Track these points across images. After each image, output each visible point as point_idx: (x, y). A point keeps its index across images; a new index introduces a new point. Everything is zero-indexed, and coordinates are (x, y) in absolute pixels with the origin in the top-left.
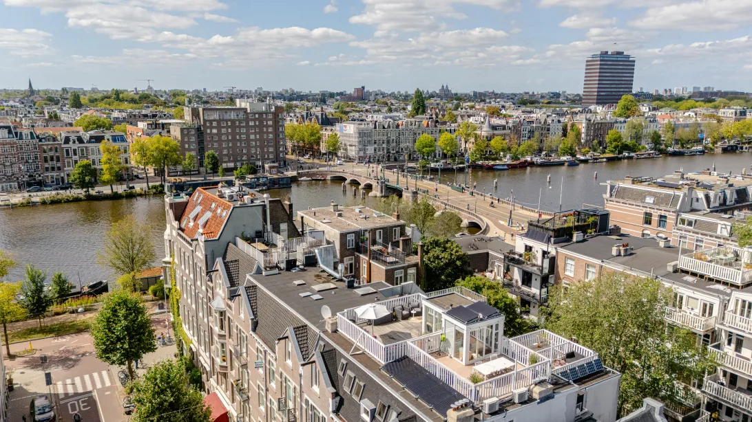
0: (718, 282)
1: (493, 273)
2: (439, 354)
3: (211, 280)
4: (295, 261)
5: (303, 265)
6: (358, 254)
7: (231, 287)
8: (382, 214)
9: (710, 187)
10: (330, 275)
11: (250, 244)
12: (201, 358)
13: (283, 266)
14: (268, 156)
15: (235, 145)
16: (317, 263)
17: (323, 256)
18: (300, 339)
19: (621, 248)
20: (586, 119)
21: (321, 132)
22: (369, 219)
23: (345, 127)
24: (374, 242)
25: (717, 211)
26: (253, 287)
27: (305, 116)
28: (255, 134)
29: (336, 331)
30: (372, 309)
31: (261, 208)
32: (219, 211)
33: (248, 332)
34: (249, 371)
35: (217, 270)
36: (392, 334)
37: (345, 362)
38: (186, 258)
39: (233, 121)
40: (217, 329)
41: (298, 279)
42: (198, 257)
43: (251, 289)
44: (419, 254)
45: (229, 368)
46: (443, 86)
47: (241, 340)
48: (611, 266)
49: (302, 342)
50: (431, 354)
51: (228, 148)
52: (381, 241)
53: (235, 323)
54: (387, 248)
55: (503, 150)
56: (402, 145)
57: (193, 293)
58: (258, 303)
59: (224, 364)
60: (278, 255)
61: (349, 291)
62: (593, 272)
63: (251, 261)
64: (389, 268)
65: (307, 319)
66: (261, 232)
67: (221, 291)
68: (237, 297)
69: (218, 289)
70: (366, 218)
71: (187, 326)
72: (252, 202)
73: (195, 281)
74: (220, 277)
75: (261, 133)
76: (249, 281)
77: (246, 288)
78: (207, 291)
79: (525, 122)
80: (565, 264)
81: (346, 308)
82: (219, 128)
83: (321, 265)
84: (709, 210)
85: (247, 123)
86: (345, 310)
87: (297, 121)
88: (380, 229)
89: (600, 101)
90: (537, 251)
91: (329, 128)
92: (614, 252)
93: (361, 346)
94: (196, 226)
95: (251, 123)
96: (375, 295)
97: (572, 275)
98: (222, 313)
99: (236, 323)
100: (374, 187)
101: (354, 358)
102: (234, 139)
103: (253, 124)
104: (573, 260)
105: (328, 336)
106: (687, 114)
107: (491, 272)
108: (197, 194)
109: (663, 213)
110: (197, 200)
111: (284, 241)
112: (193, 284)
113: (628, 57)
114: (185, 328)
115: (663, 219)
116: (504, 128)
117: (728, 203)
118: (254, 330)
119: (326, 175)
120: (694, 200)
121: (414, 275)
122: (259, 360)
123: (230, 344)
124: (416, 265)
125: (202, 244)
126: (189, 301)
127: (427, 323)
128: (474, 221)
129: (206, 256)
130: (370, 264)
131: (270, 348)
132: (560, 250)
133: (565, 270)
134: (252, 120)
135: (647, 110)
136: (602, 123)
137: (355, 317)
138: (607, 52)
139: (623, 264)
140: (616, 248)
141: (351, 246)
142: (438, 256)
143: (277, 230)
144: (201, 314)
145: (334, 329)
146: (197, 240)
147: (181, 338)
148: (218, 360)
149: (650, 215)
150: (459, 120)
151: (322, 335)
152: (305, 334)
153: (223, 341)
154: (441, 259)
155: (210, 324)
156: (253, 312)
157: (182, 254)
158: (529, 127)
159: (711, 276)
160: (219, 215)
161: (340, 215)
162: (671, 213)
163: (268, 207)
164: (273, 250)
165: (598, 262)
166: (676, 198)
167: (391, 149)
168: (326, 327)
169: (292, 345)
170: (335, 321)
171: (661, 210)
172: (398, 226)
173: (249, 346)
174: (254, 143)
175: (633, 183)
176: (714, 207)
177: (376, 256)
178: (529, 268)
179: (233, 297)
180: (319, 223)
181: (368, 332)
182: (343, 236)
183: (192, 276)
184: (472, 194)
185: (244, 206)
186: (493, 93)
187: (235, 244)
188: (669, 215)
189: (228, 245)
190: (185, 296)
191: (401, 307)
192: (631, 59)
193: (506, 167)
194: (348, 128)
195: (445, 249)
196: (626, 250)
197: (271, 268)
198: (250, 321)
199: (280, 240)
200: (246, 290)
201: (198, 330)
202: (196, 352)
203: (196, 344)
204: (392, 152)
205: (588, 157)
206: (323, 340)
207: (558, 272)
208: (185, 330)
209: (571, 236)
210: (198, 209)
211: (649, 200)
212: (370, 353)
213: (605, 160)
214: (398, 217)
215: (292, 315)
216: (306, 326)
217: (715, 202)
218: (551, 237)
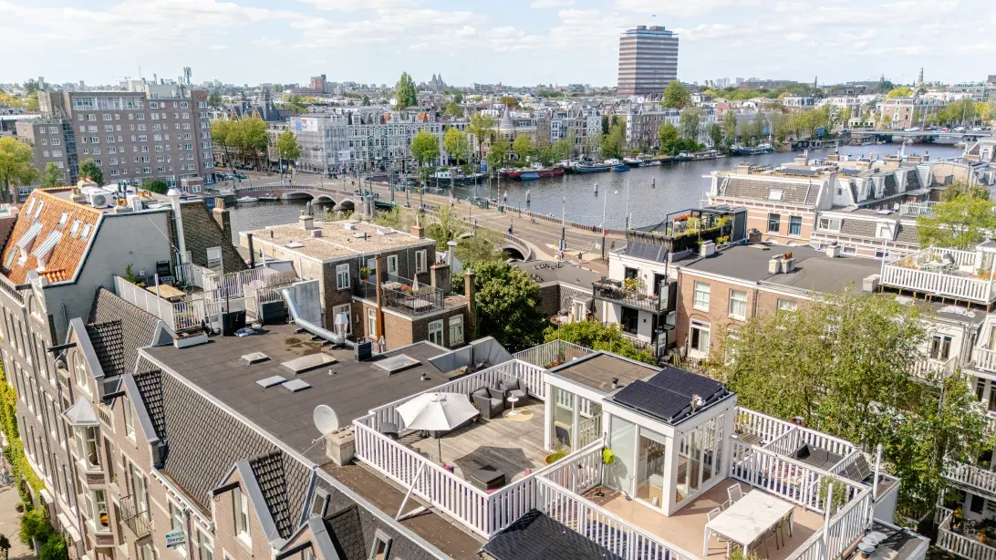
0: (950, 301)
1: (570, 316)
2: (600, 492)
3: (64, 365)
4: (242, 315)
5: (259, 321)
6: (358, 299)
7: (106, 377)
8: (393, 230)
9: (855, 173)
10: (318, 338)
11: (144, 288)
12: (61, 517)
13: (217, 326)
14: (186, 168)
15: (129, 150)
16: (287, 316)
17: (299, 304)
18: (267, 486)
19: (782, 261)
20: (632, 110)
21: (268, 131)
22: (371, 239)
23: (305, 121)
24: (385, 278)
25: (865, 207)
26: (152, 373)
27: (241, 109)
28: (162, 133)
29: (352, 461)
30: (438, 406)
31: (163, 218)
32: (75, 227)
33: (148, 470)
34: (156, 549)
35: (74, 345)
36: (479, 454)
37: (385, 538)
38: (16, 326)
39: (124, 114)
40: (83, 464)
41: (251, 350)
42: (35, 321)
43: (149, 381)
44: (467, 291)
45: (116, 539)
46: (434, 76)
47: (133, 484)
48: (772, 289)
49: (274, 492)
50: (586, 493)
51: (119, 156)
52: (395, 274)
53: (119, 451)
54: (410, 284)
55: (530, 153)
56: (391, 148)
57: (36, 392)
58: (167, 406)
59: (106, 531)
60: (207, 306)
61: (364, 367)
62: (741, 302)
63: (146, 320)
64: (420, 317)
65: (280, 438)
66: (167, 265)
67: (87, 389)
68: (119, 398)
69: (80, 383)
70: (365, 237)
71: (33, 456)
72: (145, 206)
73: (36, 369)
74: (82, 357)
75: (171, 131)
76: (143, 361)
77: (135, 377)
78: (60, 388)
79: (555, 114)
80: (695, 292)
81: (372, 406)
82: (100, 123)
83: (298, 320)
84: (856, 206)
85: (148, 117)
86: (371, 412)
87: (229, 116)
88: (393, 253)
89: (639, 91)
90: (646, 276)
91: (280, 125)
92: (772, 268)
93: (421, 494)
94: (32, 263)
95: (155, 117)
96: (417, 370)
97: (706, 309)
98: (92, 432)
99: (122, 451)
100: (356, 205)
101: (409, 526)
102: (127, 142)
103: (158, 118)
104: (708, 285)
105: (334, 474)
106: (746, 104)
107: (566, 314)
108: (34, 200)
109: (796, 213)
110: (33, 213)
111: (216, 279)
112: (33, 375)
113: (670, 33)
114: (30, 458)
115: (796, 222)
116: (528, 123)
117: (876, 195)
118: (160, 466)
119: (281, 193)
120: (836, 192)
121: (460, 328)
122: (177, 530)
123: (114, 493)
124: (462, 310)
125: (39, 294)
126: (31, 408)
127: (558, 423)
128: (511, 246)
129: (51, 318)
130: (382, 314)
131: (196, 503)
132: (685, 270)
133: (693, 301)
134: (156, 111)
135: (699, 100)
136: (650, 116)
137: (396, 427)
138: (644, 27)
139: (792, 284)
140: (775, 261)
141: (344, 285)
142: (498, 292)
143: (200, 259)
144: (54, 433)
145: (348, 456)
146: (30, 286)
147: (24, 478)
148: (93, 524)
149: (777, 216)
150: (466, 114)
151: (321, 473)
152: (280, 473)
153: (98, 487)
154: (502, 297)
155: (72, 452)
156: (156, 427)
157: (8, 319)
158: (560, 122)
159: (938, 293)
160: (74, 236)
161: (318, 235)
162: (808, 212)
163: (178, 215)
164: (194, 296)
165: (752, 285)
166: (814, 190)
167: (375, 153)
168: (329, 453)
169: (248, 501)
170: (348, 439)
171: (793, 208)
172: (424, 248)
173: (152, 498)
174: (161, 147)
175: (750, 173)
176: (861, 202)
177: (393, 300)
178: (633, 302)
179: (111, 397)
180: (280, 248)
181: (425, 455)
182: (329, 268)
183: (29, 359)
184: (502, 209)
185: (127, 214)
186: (500, 85)
187: (114, 290)
188: (804, 214)
189: (97, 293)
190: (23, 398)
191: (484, 391)
192: (673, 36)
193: (537, 176)
194: (308, 122)
195: (507, 281)
196: (790, 264)
197: (192, 332)
198: (150, 447)
199: (207, 279)
200: (137, 383)
201: (53, 463)
202: (54, 503)
203: (51, 489)
204: (377, 158)
205: (637, 160)
206: (324, 484)
207: (683, 306)
208: (30, 461)
209: (697, 249)
210: (36, 229)
211: (776, 195)
212: (446, 510)
213: (659, 163)
214: (422, 233)
215: (244, 430)
216: (279, 453)
217: (863, 193)
218: (668, 252)
